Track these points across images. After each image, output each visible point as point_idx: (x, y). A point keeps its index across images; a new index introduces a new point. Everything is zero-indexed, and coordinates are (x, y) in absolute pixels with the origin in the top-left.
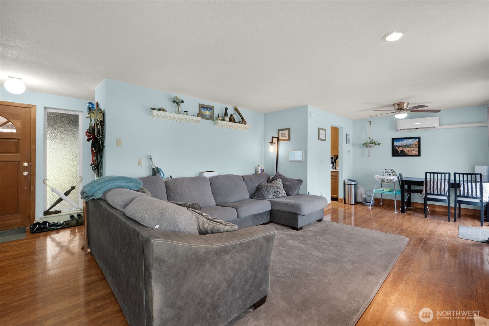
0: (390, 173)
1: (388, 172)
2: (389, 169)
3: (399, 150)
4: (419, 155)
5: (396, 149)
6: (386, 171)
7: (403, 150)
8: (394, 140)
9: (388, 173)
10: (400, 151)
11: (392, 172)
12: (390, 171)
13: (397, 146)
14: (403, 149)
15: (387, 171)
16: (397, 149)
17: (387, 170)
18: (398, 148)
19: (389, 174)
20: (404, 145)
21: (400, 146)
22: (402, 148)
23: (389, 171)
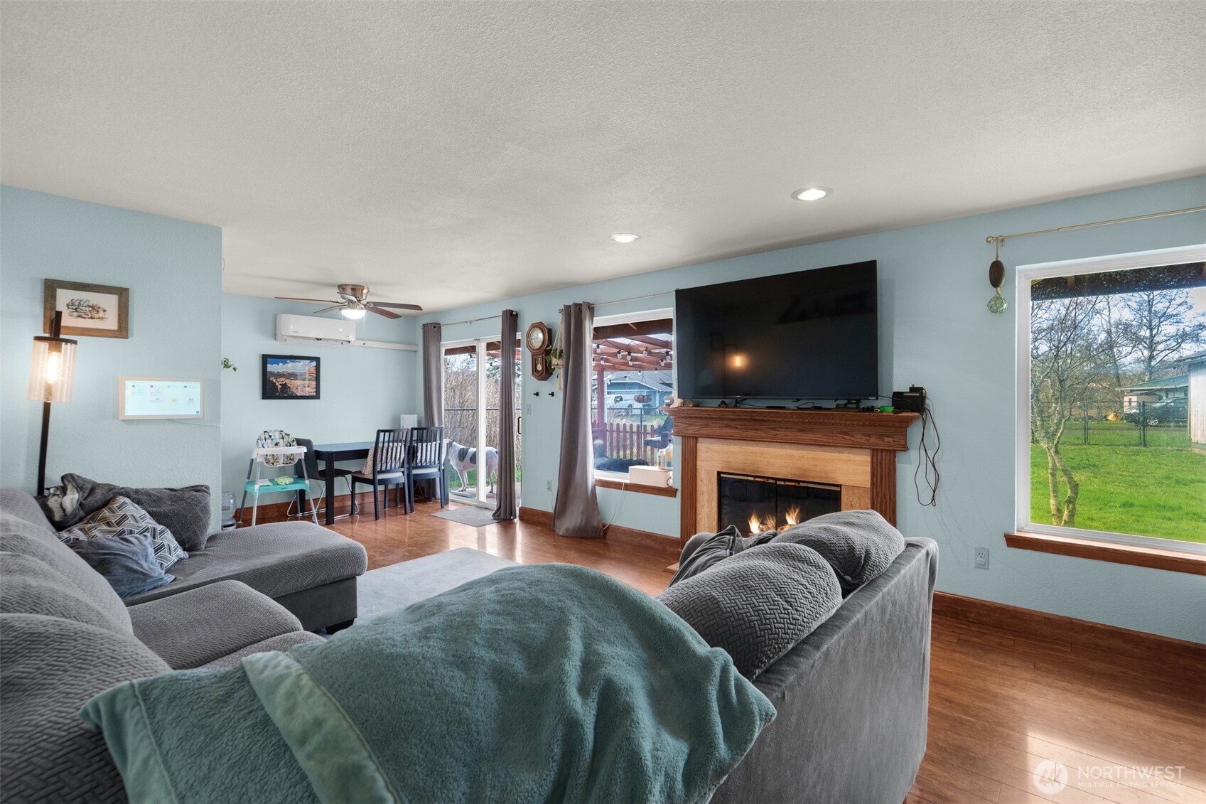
0: (278, 441)
1: (273, 437)
2: (275, 431)
3: (279, 383)
4: (317, 396)
5: (272, 382)
6: (267, 436)
7: (286, 384)
8: (266, 359)
9: (272, 440)
10: (280, 387)
11: (283, 438)
12: (277, 435)
13: (273, 374)
14: (287, 381)
15: (270, 436)
16: (274, 380)
17: (270, 434)
18: (276, 379)
19: (274, 442)
20: (289, 374)
21: (279, 375)
22: (283, 379)
23: (274, 436)
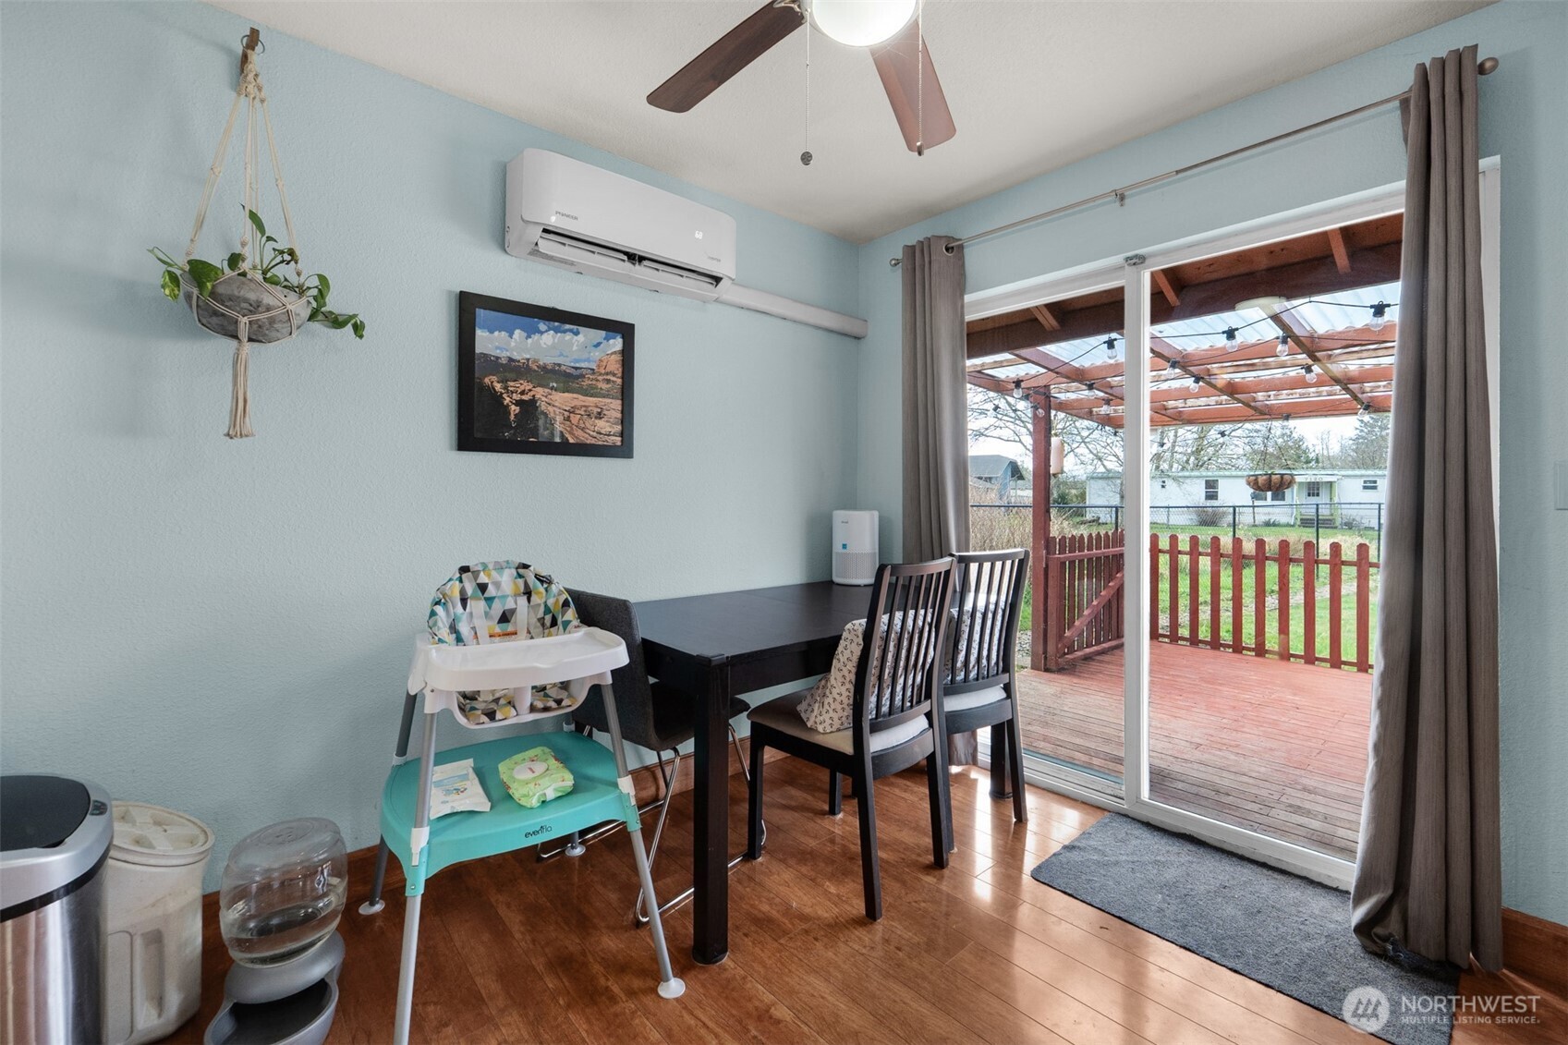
0: (510, 604)
1: (491, 591)
2: (500, 568)
3: (512, 394)
4: (623, 451)
5: (491, 390)
6: (470, 588)
7: (533, 401)
8: (468, 308)
9: (489, 600)
10: (514, 409)
11: (527, 593)
12: (506, 583)
13: (494, 365)
14: (539, 392)
15: (483, 588)
16: (498, 387)
17: (483, 578)
18: (504, 381)
19: (497, 609)
20: (544, 368)
21: (514, 370)
22: (526, 386)
23: (497, 585)
